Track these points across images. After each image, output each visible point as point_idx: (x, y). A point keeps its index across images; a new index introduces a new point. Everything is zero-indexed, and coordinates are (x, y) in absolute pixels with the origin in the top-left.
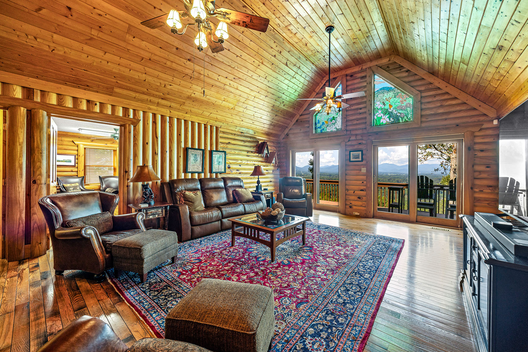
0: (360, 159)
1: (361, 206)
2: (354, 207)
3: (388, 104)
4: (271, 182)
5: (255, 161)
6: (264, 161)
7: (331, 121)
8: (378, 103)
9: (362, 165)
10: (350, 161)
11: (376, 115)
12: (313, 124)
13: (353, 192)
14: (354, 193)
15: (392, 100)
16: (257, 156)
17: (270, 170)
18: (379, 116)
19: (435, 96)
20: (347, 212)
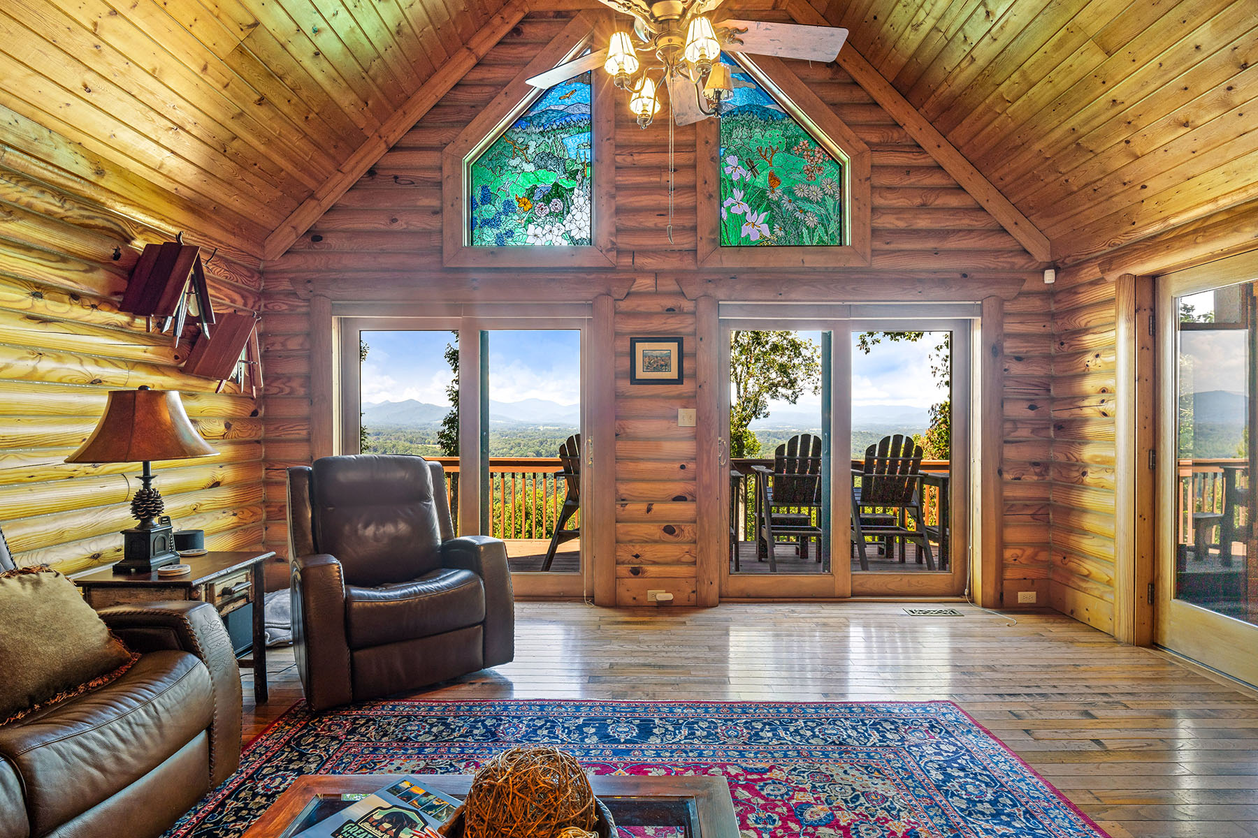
0: (673, 374)
1: (678, 562)
2: (652, 570)
3: (766, 173)
4: (217, 484)
5: (97, 359)
6: (171, 362)
7: (547, 199)
8: (732, 160)
9: (679, 397)
10: (634, 381)
11: (726, 204)
12: (459, 198)
13: (644, 507)
14: (649, 510)
15: (778, 159)
16: (120, 330)
17: (209, 418)
18: (737, 210)
19: (908, 170)
20: (625, 595)
